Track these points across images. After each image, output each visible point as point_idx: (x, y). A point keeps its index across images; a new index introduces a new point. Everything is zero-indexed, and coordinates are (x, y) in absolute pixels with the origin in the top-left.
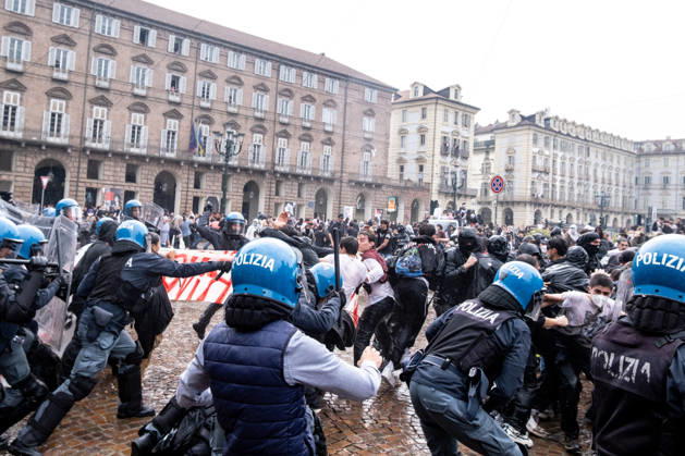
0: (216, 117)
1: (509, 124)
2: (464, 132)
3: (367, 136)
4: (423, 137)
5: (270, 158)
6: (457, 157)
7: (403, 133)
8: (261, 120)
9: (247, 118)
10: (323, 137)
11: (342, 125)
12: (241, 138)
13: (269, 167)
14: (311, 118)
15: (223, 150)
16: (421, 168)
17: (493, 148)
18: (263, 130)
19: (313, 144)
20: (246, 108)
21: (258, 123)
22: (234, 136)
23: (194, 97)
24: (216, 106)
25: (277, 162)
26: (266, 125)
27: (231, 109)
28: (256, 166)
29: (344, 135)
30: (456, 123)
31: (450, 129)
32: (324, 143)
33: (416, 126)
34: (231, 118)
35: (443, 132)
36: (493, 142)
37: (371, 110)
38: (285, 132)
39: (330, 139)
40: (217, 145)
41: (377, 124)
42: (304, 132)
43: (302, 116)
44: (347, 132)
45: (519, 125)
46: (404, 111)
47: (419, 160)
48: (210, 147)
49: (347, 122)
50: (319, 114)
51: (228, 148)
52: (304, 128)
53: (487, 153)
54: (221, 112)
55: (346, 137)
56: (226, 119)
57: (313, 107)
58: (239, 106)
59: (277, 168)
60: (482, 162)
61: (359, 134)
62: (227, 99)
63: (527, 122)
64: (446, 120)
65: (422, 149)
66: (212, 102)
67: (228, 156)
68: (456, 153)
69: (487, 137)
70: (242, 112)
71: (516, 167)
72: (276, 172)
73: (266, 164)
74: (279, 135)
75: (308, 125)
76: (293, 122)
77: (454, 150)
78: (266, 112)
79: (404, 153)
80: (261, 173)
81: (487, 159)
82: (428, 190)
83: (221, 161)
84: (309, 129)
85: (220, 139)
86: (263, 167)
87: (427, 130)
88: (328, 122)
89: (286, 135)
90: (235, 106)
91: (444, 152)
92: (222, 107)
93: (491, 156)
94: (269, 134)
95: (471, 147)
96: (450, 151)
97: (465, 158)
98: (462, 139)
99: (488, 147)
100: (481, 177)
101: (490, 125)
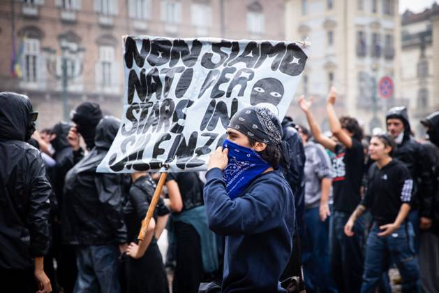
0: (47, 28)
2: (387, 24)
4: (330, 34)
6: (379, 57)
7: (304, 30)
8: (109, 27)
9: (89, 26)
11: (220, 27)
12: (81, 55)
14: (177, 20)
15: (59, 72)
16: (331, 77)
17: (430, 42)
18: (112, 42)
20: (87, 13)
21: (105, 32)
22: (72, 52)
23: (12, 3)
26: (116, 34)
27: (66, 16)
28: (108, 90)
30: (374, 11)
31: (366, 19)
33: (321, 20)
34: (67, 29)
35: (358, 26)
36: (429, 33)
37: (256, 3)
40: (50, 66)
47: (328, 66)
48: (42, 70)
49: (226, 22)
51: (64, 68)
52: (169, 34)
53: (423, 48)
54: (53, 21)
56: (61, 29)
57: (178, 6)
58: (77, 11)
60: (416, 61)
62: (59, 2)
64: (360, 8)
65: (331, 51)
66: (39, 7)
67: (66, 78)
68: (377, 52)
69: (420, 27)
70: (81, 18)
75: (174, 30)
78: (114, 17)
81: (423, 56)
83: (59, 87)
84: (175, 35)
85: (52, 57)
87: (335, 24)
88: (200, 24)
90: (71, 11)
91: (361, 53)
92: (53, 14)
93: (429, 52)
95: (398, 44)
96: (368, 49)
97: (390, 57)
98: (384, 33)
99: (424, 40)
100: (414, 82)
101: (427, 10)
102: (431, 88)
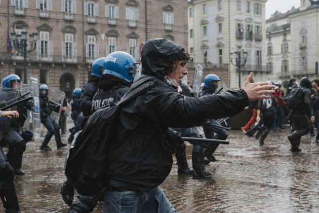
0: (30, 22)
1: (301, 10)
2: (256, 19)
3: (168, 28)
4: (220, 25)
5: (81, 52)
6: (251, 40)
7: (204, 24)
8: (71, 21)
9: (58, 21)
10: (128, 32)
11: (144, 20)
13: (81, 61)
14: (116, 17)
16: (221, 52)
17: (290, 30)
18: (73, 30)
19: (119, 39)
20: (56, 13)
21: (68, 24)
23: (8, 7)
24: (29, 13)
25: (87, 55)
26: (75, 25)
27: (43, 15)
28: (69, 60)
29: (146, 28)
30: (248, 11)
31: (243, 17)
32: (129, 37)
33: (215, 17)
34: (43, 22)
35: (237, 20)
36: (288, 26)
37: (169, 6)
38: (92, 30)
39: (133, 33)
41: (176, 17)
42: (111, 29)
43: (107, 15)
44: (149, 27)
45: (308, 9)
46: (204, 5)
47: (219, 45)
49: (149, 18)
50: (122, 13)
52: (110, 26)
53: (285, 35)
54: (34, 18)
55: (148, 31)
56: (39, 23)
57: (116, 8)
58: (50, 11)
59: (88, 61)
60: (281, 43)
61: (160, 27)
62: (38, 6)
63: (316, 6)
64: (239, 9)
65: (220, 36)
66: (25, 9)
69: (284, 22)
70: (53, 16)
71: (308, 46)
72: (87, 65)
73: (78, 58)
74: (88, 33)
75: (113, 23)
76: (99, 21)
77: (248, 34)
78: (74, 15)
79: (206, 41)
80: (74, 66)
81: (285, 40)
82: (227, 70)
84: (115, 26)
86: (75, 61)
87: (222, 19)
88: (132, 19)
89: (94, 33)
90: (46, 12)
92: (35, 14)
93: (288, 37)
94: (79, 33)
96: (244, 36)
97: (259, 40)
98: (254, 25)
99: (286, 30)
100: (281, 56)
101: (289, 11)
102: (289, 59)
